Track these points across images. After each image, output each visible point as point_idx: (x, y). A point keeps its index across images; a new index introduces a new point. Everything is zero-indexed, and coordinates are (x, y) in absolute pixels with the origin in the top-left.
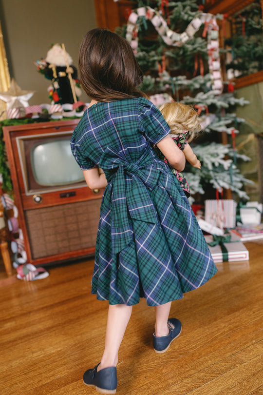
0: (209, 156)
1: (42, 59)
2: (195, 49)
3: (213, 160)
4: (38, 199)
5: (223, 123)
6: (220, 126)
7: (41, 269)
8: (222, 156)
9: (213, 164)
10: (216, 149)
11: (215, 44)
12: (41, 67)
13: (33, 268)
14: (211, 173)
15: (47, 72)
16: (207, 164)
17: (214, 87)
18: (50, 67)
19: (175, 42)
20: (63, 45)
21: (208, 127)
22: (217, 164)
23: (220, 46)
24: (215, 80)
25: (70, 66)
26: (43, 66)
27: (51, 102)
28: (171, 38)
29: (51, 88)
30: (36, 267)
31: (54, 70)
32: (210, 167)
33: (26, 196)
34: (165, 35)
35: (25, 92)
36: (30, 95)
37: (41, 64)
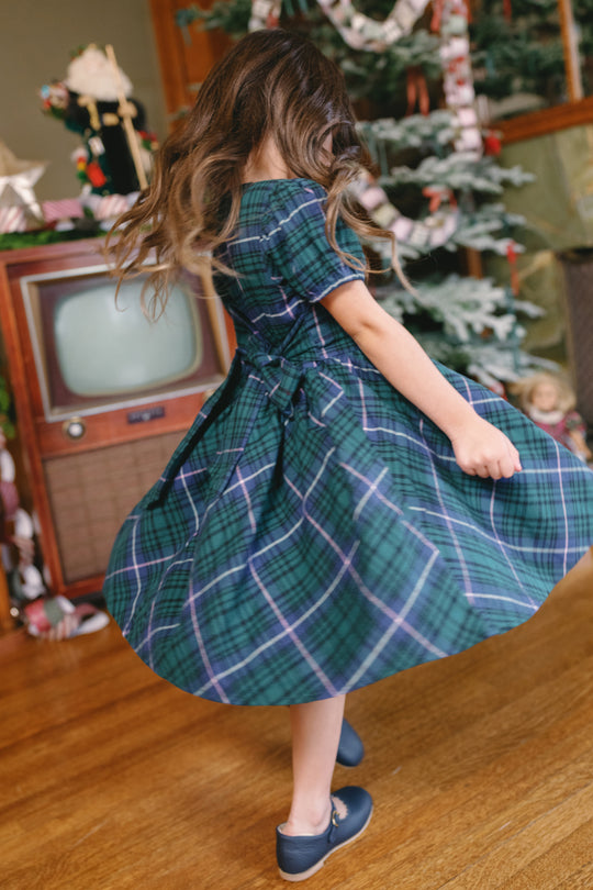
0: (458, 309)
1: (55, 82)
2: (415, 56)
3: (470, 316)
4: (76, 430)
5: (480, 227)
6: (477, 236)
7: (87, 609)
8: (489, 307)
9: (469, 327)
10: (474, 290)
11: (460, 46)
12: (55, 101)
13: (67, 606)
14: (467, 350)
15: (74, 115)
16: (453, 328)
17: (459, 145)
18: (82, 102)
19: (370, 41)
20: (110, 50)
21: (451, 240)
22: (478, 328)
23: (472, 51)
24: (462, 128)
25: (129, 100)
26: (60, 99)
27: (81, 188)
28: (361, 31)
29: (81, 153)
30: (75, 602)
31: (92, 109)
32: (463, 335)
33: (45, 423)
34: (348, 24)
35: (25, 164)
36: (37, 173)
37: (55, 94)
